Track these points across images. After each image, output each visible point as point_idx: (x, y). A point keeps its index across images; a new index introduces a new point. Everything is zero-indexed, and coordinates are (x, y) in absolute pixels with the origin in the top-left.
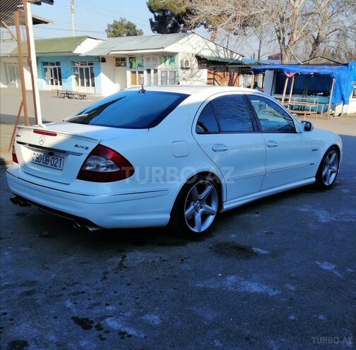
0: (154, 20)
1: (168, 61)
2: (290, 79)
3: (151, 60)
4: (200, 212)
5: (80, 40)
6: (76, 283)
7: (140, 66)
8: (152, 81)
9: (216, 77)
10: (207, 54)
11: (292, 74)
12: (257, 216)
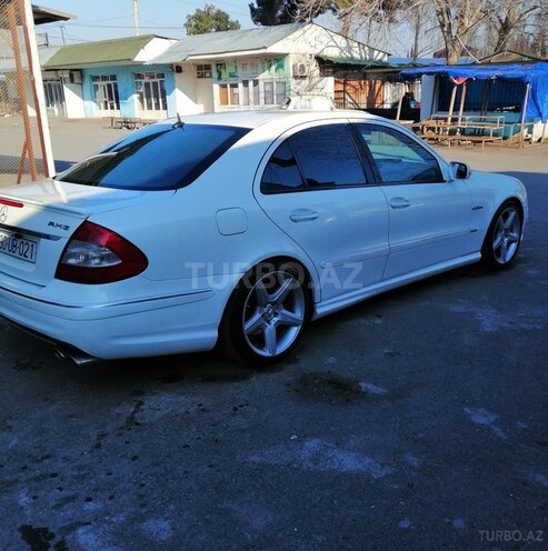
0: (256, 6)
1: (273, 67)
2: (460, 87)
3: (249, 67)
4: (273, 323)
5: (143, 41)
6: (48, 457)
7: (232, 76)
8: (251, 98)
9: (348, 87)
10: (332, 53)
11: (462, 80)
12: (378, 321)
